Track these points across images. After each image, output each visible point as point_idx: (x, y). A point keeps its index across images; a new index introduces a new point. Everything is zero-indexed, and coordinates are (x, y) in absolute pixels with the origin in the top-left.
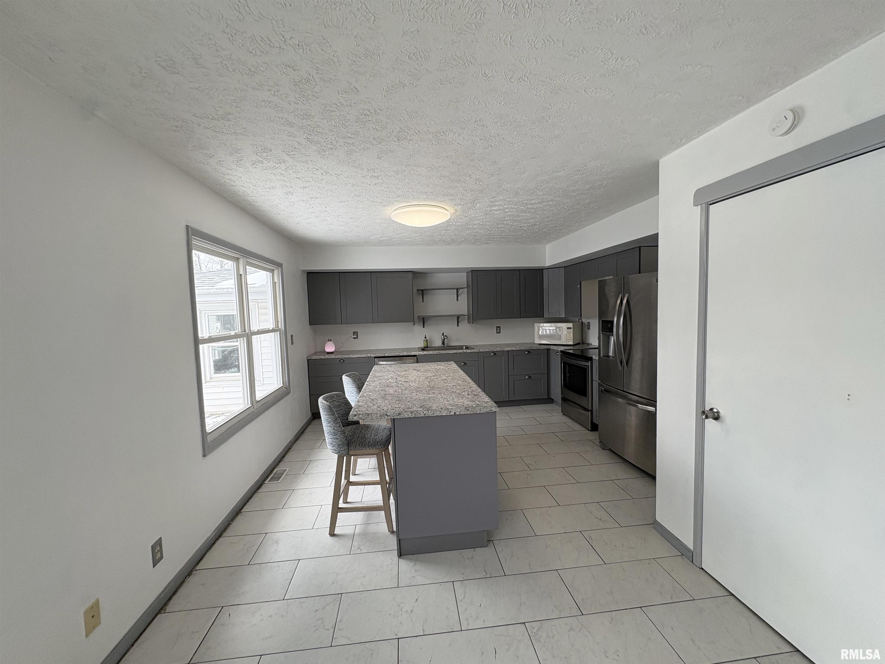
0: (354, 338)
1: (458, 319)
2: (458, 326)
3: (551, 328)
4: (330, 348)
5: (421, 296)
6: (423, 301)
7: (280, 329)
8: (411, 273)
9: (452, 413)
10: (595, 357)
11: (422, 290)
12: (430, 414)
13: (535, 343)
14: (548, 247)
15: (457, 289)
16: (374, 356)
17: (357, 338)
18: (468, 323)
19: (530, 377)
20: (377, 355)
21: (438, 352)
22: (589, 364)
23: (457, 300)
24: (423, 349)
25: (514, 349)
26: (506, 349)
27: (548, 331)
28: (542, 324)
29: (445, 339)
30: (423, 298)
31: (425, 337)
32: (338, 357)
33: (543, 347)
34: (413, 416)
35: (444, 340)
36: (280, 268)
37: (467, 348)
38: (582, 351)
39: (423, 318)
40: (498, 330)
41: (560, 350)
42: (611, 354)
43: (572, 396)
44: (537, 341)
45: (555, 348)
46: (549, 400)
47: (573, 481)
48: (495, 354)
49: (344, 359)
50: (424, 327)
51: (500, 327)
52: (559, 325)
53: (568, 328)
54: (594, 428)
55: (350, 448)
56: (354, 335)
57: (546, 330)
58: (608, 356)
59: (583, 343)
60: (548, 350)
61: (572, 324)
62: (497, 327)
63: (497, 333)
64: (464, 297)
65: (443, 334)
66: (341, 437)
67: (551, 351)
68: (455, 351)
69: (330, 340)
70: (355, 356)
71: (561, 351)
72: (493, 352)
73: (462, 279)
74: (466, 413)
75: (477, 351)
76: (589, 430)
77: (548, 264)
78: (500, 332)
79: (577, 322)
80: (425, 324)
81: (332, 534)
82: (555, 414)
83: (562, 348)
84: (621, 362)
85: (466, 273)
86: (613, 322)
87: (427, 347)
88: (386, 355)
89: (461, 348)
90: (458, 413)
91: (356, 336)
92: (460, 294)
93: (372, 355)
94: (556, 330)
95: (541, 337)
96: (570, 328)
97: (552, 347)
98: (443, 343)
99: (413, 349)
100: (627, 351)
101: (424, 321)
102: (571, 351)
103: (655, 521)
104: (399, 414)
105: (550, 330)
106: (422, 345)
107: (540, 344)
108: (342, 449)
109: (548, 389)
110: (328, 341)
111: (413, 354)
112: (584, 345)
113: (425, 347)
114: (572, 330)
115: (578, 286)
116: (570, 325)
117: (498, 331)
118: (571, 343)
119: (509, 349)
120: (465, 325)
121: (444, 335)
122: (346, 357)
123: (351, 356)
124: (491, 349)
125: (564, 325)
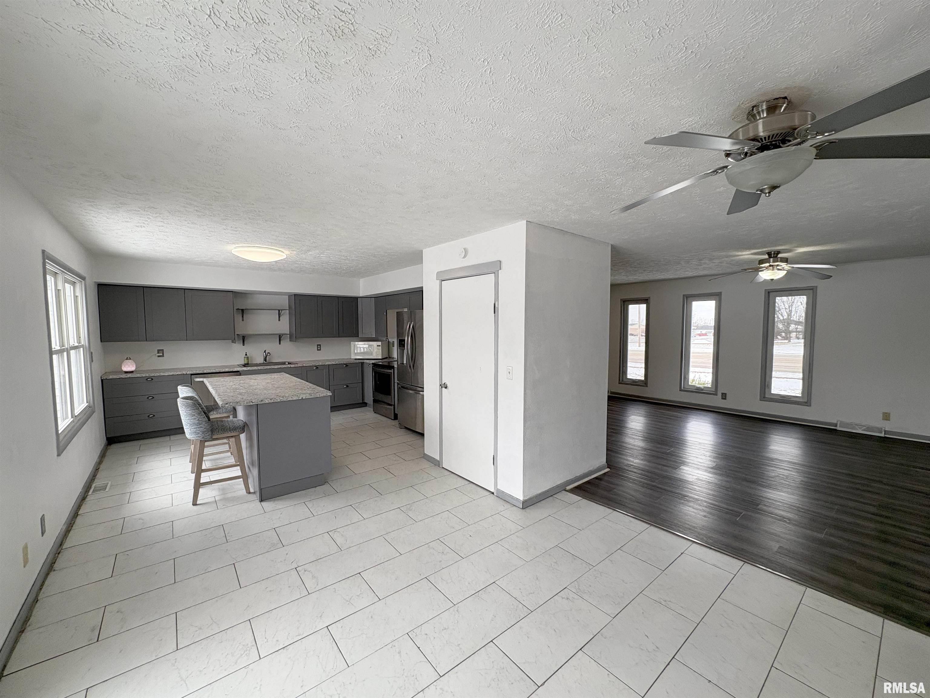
0: (159, 356)
1: (280, 337)
2: (280, 344)
3: (365, 346)
4: (129, 366)
5: (241, 315)
6: (243, 320)
7: (83, 345)
8: (231, 294)
9: (300, 398)
10: (396, 366)
11: (243, 310)
12: (285, 399)
13: (352, 358)
14: (362, 282)
15: (279, 311)
16: (191, 373)
17: (163, 356)
18: (290, 341)
19: (347, 386)
20: (195, 372)
21: (262, 367)
22: (392, 371)
23: (279, 320)
24: (245, 365)
25: (334, 363)
26: (327, 363)
27: (362, 349)
28: (357, 343)
29: (267, 355)
30: (243, 317)
31: (246, 355)
32: (144, 376)
33: (357, 361)
34: (272, 401)
35: (266, 357)
36: (83, 281)
37: (289, 363)
38: (389, 362)
39: (243, 336)
40: (319, 347)
41: (371, 362)
42: (405, 362)
43: (381, 397)
44: (353, 357)
45: (368, 361)
46: (364, 404)
47: (379, 447)
48: (317, 368)
49: (152, 378)
50: (244, 345)
51: (320, 345)
52: (371, 343)
53: (378, 346)
54: (396, 417)
55: (213, 433)
56: (158, 353)
57: (360, 348)
58: (403, 364)
59: (390, 358)
60: (362, 363)
61: (380, 342)
62: (318, 345)
63: (318, 350)
64: (285, 318)
65: (265, 352)
66: (206, 425)
67: (365, 364)
68: (279, 366)
69: (129, 358)
70: (166, 374)
71: (373, 364)
72: (316, 366)
73: (285, 302)
74: (310, 397)
75: (301, 366)
76: (392, 419)
77: (361, 295)
78: (320, 350)
79: (384, 341)
80: (245, 342)
81: (195, 504)
82: (368, 413)
83: (373, 361)
84: (410, 367)
85: (287, 297)
86: (404, 340)
87: (248, 364)
88: (205, 372)
89: (284, 363)
90: (304, 398)
91: (161, 354)
92: (283, 314)
93: (188, 373)
94: (369, 347)
95: (356, 354)
96: (379, 346)
97: (365, 361)
98: (265, 360)
99: (234, 366)
100: (413, 361)
101: (244, 339)
102: (381, 363)
103: (425, 454)
104: (262, 401)
105: (364, 348)
106: (243, 362)
107: (356, 359)
108: (206, 435)
109: (362, 393)
110: (127, 359)
111: (236, 370)
112: (390, 359)
113: (245, 364)
114: (381, 347)
115: (385, 314)
116: (380, 343)
117: (319, 349)
118: (380, 357)
119: (329, 363)
120: (286, 344)
121: (267, 352)
122: (156, 375)
123: (162, 374)
124: (314, 364)
125: (375, 344)
